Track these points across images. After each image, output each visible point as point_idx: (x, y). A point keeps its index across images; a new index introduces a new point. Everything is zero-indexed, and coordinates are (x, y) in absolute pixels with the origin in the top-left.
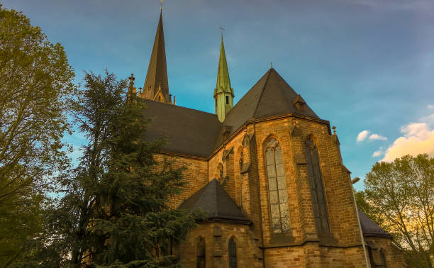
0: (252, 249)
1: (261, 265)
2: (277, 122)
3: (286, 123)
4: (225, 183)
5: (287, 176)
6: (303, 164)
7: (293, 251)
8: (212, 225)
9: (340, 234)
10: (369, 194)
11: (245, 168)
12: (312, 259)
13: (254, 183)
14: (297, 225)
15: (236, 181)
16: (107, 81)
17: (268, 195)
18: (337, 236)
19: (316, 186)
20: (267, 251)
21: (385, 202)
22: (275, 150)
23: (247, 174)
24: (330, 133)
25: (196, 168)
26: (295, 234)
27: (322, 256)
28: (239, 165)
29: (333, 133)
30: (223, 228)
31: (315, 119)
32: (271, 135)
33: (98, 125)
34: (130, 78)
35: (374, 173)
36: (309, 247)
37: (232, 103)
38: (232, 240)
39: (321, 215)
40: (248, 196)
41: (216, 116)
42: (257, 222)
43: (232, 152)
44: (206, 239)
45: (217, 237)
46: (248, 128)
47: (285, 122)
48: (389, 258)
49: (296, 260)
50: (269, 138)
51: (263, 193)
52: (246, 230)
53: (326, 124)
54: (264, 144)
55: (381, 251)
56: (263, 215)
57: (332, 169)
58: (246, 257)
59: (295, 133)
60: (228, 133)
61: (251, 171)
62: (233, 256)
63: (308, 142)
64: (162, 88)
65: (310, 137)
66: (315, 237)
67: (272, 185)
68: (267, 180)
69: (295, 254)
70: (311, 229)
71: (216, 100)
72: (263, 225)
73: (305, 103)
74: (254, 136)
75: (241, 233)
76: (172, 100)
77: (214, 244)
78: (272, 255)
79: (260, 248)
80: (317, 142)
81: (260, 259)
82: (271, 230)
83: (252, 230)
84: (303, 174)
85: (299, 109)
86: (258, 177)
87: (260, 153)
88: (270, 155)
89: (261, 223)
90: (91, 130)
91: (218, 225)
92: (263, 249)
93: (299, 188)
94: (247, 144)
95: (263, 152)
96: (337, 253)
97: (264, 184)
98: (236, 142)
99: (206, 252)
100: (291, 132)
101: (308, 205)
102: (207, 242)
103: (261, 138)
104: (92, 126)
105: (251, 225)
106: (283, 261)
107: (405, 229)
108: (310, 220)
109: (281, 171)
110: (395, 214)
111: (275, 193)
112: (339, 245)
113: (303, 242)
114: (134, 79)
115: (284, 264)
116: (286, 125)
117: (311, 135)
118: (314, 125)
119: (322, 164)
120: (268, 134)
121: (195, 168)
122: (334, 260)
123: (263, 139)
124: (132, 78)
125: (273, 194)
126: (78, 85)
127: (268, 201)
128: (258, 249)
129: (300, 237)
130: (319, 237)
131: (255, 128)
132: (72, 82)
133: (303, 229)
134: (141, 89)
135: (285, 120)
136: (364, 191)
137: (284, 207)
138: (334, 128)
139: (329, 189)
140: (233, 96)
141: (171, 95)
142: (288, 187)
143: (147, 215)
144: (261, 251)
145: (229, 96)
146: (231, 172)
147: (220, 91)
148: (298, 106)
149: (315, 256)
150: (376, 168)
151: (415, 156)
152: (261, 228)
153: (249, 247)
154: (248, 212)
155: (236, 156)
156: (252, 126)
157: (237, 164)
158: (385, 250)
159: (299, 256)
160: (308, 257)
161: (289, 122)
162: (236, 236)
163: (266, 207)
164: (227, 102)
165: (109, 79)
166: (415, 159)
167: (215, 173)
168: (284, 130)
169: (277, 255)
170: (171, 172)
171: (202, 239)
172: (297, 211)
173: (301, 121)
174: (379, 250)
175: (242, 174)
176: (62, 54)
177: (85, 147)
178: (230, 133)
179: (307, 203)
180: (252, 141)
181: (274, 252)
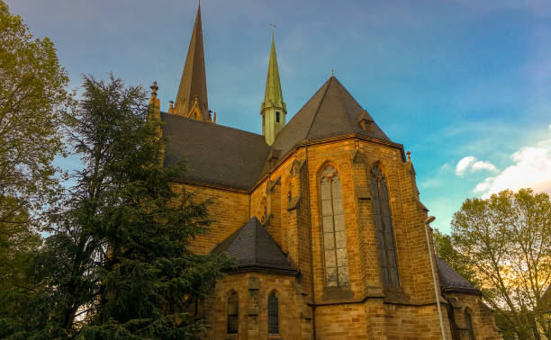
0: (299, 306)
1: (310, 326)
2: (336, 145)
3: (347, 147)
4: (268, 223)
5: (347, 214)
6: (366, 199)
7: (351, 309)
8: (248, 276)
9: (411, 288)
10: (457, 239)
11: (294, 203)
12: (374, 319)
13: (304, 223)
14: (357, 277)
15: (283, 220)
16: (112, 88)
17: (322, 239)
18: (408, 290)
19: (384, 226)
20: (318, 308)
21: (476, 249)
22: (332, 181)
23: (295, 211)
24: (404, 160)
25: (236, 204)
26: (354, 288)
27: (388, 316)
28: (287, 200)
29: (407, 160)
30: (261, 280)
31: (386, 143)
32: (327, 161)
33: (100, 145)
34: (152, 88)
35: (464, 213)
36: (371, 304)
37: (284, 121)
38: (273, 295)
39: (388, 264)
40: (295, 240)
41: (263, 138)
42: (306, 272)
43: (278, 182)
44: (240, 293)
45: (253, 291)
46: (299, 152)
47: (346, 145)
48: (476, 320)
49: (354, 320)
50: (325, 165)
51: (315, 235)
52: (292, 283)
53: (399, 148)
54: (319, 172)
55: (466, 311)
56: (314, 264)
57: (405, 206)
58: (291, 317)
59: (357, 159)
60: (275, 158)
61: (301, 207)
62: (274, 315)
63: (375, 172)
64: (199, 101)
65: (377, 164)
66: (379, 292)
67: (327, 226)
68: (321, 219)
69: (354, 313)
70: (375, 281)
71: (264, 117)
72: (315, 276)
73: (373, 122)
74: (306, 163)
75: (285, 286)
76: (212, 116)
77: (249, 299)
78: (324, 315)
79: (309, 305)
80: (387, 171)
81: (308, 319)
82: (325, 281)
83: (299, 282)
84: (366, 212)
85: (365, 129)
86: (309, 215)
87: (313, 185)
88: (325, 187)
89: (312, 273)
90: (91, 151)
91: (255, 275)
92: (313, 306)
93: (361, 229)
94: (296, 173)
95: (317, 183)
96: (407, 313)
97: (317, 224)
98: (284, 171)
99: (240, 309)
100: (352, 158)
101: (371, 252)
102: (240, 297)
103: (314, 166)
104: (91, 147)
105: (299, 276)
106: (337, 322)
107: (502, 283)
108: (373, 271)
109: (339, 207)
110: (489, 265)
111: (331, 236)
112: (411, 302)
113: (363, 298)
114: (157, 89)
115: (340, 326)
116: (347, 148)
117: (378, 162)
118: (383, 150)
119: (393, 199)
120: (324, 161)
121: (232, 203)
122: (403, 321)
123: (317, 167)
124: (155, 88)
125: (328, 238)
126: (72, 93)
127: (322, 245)
128: (306, 306)
129: (359, 292)
130: (384, 292)
131: (307, 152)
132: (65, 89)
133: (364, 281)
134: (172, 102)
135: (347, 143)
136: (450, 235)
137: (342, 253)
138: (409, 153)
139: (400, 231)
140: (285, 112)
141: (210, 111)
142: (347, 227)
143: (157, 261)
144: (310, 308)
145: (281, 111)
146: (276, 209)
147: (269, 105)
148: (363, 124)
149: (378, 316)
150: (467, 206)
151: (516, 191)
152: (312, 280)
153: (294, 303)
154: (296, 260)
155: (283, 188)
156: (304, 150)
157: (284, 197)
158: (471, 310)
159: (358, 316)
160: (370, 317)
161: (349, 145)
162: (278, 289)
163: (319, 253)
164: (278, 120)
165: (115, 85)
166: (516, 196)
167: (257, 210)
168: (344, 155)
169: (330, 314)
170: (191, 206)
171: (234, 293)
172: (357, 258)
173: (366, 144)
174: (463, 309)
175: (289, 210)
176: (51, 52)
177: (79, 173)
178: (277, 158)
179: (369, 248)
180: (303, 170)
181: (327, 310)
